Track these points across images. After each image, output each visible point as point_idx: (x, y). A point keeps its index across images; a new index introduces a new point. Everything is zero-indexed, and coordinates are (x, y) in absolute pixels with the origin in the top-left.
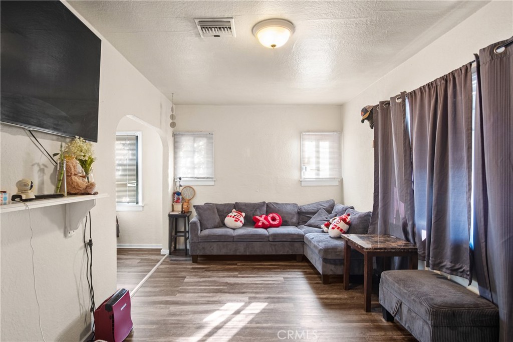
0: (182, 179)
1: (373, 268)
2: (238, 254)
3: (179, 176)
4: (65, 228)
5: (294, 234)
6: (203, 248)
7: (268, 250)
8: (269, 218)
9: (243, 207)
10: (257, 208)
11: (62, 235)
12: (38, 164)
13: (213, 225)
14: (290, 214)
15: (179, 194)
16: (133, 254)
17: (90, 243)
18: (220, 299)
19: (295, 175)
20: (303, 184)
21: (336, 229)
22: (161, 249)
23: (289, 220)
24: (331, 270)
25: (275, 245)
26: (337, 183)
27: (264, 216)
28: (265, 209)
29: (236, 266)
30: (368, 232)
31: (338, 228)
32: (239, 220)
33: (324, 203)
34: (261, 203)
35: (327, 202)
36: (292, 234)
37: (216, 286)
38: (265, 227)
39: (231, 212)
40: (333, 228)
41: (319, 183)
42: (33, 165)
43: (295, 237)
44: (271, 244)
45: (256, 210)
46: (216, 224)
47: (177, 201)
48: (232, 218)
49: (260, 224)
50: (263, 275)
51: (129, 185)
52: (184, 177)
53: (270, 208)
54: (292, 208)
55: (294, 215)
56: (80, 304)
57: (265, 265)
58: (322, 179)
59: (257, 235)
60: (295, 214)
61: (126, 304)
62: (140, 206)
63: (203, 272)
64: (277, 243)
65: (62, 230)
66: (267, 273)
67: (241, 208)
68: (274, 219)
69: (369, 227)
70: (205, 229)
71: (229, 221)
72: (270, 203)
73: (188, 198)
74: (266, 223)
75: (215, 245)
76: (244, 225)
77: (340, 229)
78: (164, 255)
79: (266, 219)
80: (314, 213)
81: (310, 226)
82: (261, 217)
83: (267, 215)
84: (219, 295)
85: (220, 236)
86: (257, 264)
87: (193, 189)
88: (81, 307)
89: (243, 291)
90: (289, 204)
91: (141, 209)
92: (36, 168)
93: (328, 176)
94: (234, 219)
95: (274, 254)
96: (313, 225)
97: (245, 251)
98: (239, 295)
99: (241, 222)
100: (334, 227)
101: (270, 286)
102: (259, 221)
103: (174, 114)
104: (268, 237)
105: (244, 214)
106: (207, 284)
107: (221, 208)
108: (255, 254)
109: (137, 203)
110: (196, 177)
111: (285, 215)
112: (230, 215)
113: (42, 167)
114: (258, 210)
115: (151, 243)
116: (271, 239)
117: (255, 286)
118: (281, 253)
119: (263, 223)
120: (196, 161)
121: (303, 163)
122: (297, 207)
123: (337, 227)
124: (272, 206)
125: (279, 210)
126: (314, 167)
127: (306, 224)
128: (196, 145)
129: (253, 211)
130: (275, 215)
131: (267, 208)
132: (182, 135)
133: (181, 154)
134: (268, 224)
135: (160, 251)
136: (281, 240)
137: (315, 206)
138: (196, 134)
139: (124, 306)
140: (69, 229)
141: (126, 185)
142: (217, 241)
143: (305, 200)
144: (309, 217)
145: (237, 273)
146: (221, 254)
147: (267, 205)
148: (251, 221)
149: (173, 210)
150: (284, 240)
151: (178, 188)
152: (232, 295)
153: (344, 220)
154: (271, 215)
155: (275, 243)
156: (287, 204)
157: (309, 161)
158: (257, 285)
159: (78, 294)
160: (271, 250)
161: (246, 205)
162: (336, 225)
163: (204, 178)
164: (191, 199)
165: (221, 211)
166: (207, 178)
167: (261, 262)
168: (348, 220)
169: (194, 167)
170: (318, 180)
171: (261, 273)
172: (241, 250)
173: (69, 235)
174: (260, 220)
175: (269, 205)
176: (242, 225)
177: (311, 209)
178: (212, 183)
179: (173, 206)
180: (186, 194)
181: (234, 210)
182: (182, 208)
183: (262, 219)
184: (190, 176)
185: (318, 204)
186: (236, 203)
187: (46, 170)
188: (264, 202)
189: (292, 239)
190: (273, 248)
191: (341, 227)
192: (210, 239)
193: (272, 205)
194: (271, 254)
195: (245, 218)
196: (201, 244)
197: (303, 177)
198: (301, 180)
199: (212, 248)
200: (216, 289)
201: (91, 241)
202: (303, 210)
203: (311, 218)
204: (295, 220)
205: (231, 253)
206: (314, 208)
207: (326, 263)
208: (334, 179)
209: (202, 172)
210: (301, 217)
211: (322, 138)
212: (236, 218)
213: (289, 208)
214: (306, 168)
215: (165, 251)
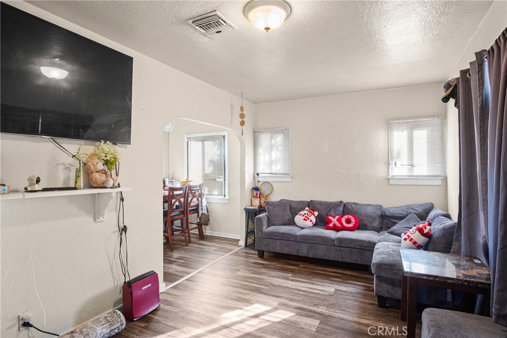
0: (260, 175)
1: (448, 300)
2: (301, 255)
3: (257, 172)
4: (95, 214)
5: (365, 241)
6: (267, 244)
7: (332, 255)
8: (343, 220)
9: (317, 206)
10: (332, 208)
11: (92, 220)
12: (64, 164)
13: (281, 222)
14: (370, 216)
15: (256, 189)
16: (216, 242)
17: (125, 229)
18: (251, 298)
19: (381, 172)
20: (391, 182)
21: (408, 240)
22: (239, 240)
23: (369, 224)
24: (387, 291)
25: (341, 251)
26: (439, 182)
27: (337, 217)
28: (341, 209)
29: (296, 268)
30: (452, 250)
31: (411, 240)
32: (309, 219)
33: (417, 207)
34: (337, 202)
35: (421, 205)
36: (361, 241)
37: (259, 284)
38: (336, 229)
39: (304, 210)
40: (405, 239)
41: (412, 183)
42: (57, 165)
43: (365, 244)
44: (337, 249)
45: (330, 210)
46: (286, 221)
47: (256, 197)
48: (301, 216)
49: (331, 225)
50: (315, 282)
51: (218, 180)
52: (262, 173)
53: (347, 208)
54: (374, 210)
55: (375, 219)
56: (114, 278)
57: (327, 271)
58: (418, 176)
59: (321, 237)
60: (377, 217)
61: (150, 285)
62: (226, 199)
63: (260, 268)
64: (344, 248)
65: (92, 216)
66: (322, 280)
67: (315, 207)
68: (348, 221)
69: (454, 243)
70: (272, 226)
71: (299, 219)
72: (349, 203)
73: (266, 194)
74: (338, 225)
75: (278, 243)
76: (315, 225)
77: (412, 241)
78: (240, 246)
79: (339, 220)
80: (401, 218)
81: (392, 233)
82: (334, 217)
83: (342, 217)
84: (254, 294)
85: (283, 234)
86: (319, 269)
87: (271, 185)
88: (115, 280)
89: (279, 295)
90: (371, 205)
91: (227, 202)
92: (61, 167)
93: (425, 173)
94: (303, 218)
95: (340, 260)
96: (395, 232)
97: (308, 253)
98: (273, 298)
99: (311, 221)
100: (407, 237)
101: (312, 295)
102: (330, 221)
103: (244, 113)
104: (333, 240)
105: (316, 213)
106: (253, 281)
107: (294, 206)
108: (319, 257)
109: (225, 196)
110: (273, 173)
111: (364, 218)
112: (300, 213)
113: (68, 166)
114: (333, 210)
115: (236, 234)
116: (336, 244)
117: (297, 292)
118: (348, 261)
119: (334, 225)
120: (274, 158)
121: (391, 158)
122: (380, 209)
123: (410, 238)
124: (350, 207)
125: (356, 211)
126: (406, 162)
127: (389, 231)
128: (273, 142)
129: (327, 211)
130: (350, 217)
131: (344, 208)
132: (261, 132)
133: (261, 151)
134: (340, 226)
135: (238, 242)
136: (346, 246)
137: (405, 210)
138: (273, 131)
139: (148, 286)
140: (98, 215)
141: (216, 180)
142: (280, 238)
143: (392, 202)
144: (395, 222)
145: (290, 275)
146: (284, 252)
147: (344, 205)
148: (322, 221)
149: (252, 205)
150: (352, 246)
151: (256, 183)
152: (266, 296)
153: (421, 231)
154: (346, 217)
155: (341, 248)
156: (369, 205)
157: (399, 154)
158: (299, 292)
159: (112, 269)
160: (336, 256)
161: (321, 203)
162: (410, 235)
163: (281, 174)
164: (269, 194)
165: (293, 208)
166: (284, 174)
167: (324, 267)
168: (426, 231)
169: (271, 163)
170: (412, 177)
171: (314, 280)
172: (304, 251)
173: (98, 220)
174: (332, 221)
175: (346, 205)
176: (312, 225)
177: (398, 212)
178: (289, 180)
179: (251, 200)
180: (265, 190)
181: (307, 208)
182: (260, 203)
183: (334, 220)
184: (268, 172)
185: (410, 207)
186: (311, 201)
187: (72, 168)
188: (341, 202)
189: (362, 246)
190: (339, 254)
191: (415, 239)
192: (273, 236)
193: (351, 205)
194: (336, 260)
195: (316, 218)
196: (266, 240)
197: (391, 174)
198: (388, 177)
199: (275, 245)
200: (257, 287)
201: (125, 227)
202: (388, 214)
203: (396, 223)
204: (376, 224)
205: (294, 253)
206: (402, 212)
207: (381, 281)
208: (435, 176)
209: (278, 168)
210: (385, 221)
211: (417, 126)
212: (306, 217)
213: (370, 210)
214: (395, 163)
215: (242, 243)
